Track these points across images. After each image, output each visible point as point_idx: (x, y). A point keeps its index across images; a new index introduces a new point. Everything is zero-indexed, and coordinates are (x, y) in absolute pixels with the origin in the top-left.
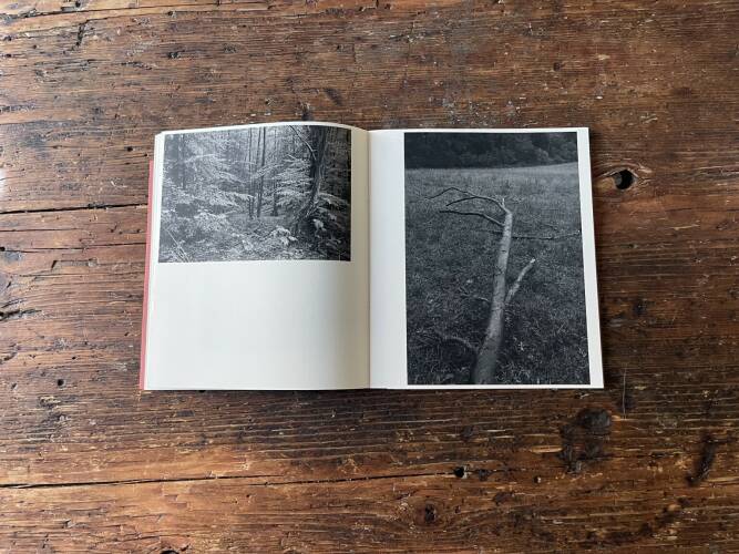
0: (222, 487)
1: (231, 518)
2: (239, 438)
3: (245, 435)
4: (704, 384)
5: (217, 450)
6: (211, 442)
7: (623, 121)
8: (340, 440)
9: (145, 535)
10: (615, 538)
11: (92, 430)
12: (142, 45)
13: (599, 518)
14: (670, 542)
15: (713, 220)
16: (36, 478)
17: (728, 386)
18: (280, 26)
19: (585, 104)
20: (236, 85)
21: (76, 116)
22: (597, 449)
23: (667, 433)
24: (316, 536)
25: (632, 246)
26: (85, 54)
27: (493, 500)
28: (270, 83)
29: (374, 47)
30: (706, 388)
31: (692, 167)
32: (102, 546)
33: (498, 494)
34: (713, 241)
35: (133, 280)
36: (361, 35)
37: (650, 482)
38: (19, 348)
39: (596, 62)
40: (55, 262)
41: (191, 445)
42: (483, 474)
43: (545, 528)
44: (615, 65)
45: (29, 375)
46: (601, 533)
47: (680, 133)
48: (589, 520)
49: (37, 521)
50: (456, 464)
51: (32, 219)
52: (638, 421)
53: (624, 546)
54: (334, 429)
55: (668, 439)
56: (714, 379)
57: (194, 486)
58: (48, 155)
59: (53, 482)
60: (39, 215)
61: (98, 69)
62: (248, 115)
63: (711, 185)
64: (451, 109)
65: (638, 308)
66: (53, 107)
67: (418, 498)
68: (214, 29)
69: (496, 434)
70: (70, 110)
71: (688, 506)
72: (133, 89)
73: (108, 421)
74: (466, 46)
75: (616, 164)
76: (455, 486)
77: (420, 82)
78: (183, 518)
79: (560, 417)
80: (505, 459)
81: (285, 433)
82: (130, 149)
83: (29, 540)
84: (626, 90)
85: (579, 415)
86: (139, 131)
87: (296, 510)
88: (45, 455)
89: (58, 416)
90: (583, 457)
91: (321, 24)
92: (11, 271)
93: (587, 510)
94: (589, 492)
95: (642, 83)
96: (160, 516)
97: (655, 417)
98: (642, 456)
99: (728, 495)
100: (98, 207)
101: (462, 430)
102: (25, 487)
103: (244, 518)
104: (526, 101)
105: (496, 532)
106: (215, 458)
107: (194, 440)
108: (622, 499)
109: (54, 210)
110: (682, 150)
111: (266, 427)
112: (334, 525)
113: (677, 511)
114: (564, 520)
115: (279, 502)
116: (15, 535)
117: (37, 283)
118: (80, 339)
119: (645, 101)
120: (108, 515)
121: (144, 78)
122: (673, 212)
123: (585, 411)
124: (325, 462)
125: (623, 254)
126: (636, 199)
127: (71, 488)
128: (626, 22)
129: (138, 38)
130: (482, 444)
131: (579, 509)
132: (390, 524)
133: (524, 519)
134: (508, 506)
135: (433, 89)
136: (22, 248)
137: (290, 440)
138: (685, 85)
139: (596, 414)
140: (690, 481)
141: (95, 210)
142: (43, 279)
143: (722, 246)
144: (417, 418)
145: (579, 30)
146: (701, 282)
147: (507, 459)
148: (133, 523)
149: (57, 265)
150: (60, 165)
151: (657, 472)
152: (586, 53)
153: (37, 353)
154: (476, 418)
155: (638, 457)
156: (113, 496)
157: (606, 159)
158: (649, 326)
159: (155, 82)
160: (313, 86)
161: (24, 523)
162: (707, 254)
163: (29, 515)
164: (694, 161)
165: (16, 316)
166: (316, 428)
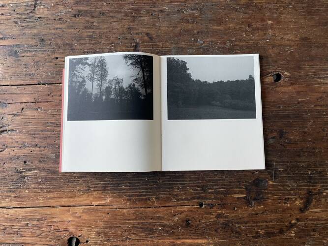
0: (97, 210)
1: (101, 223)
2: (105, 188)
3: (108, 187)
4: (309, 169)
5: (95, 193)
6: (92, 189)
7: (278, 51)
8: (149, 190)
9: (63, 230)
10: (268, 234)
11: (39, 184)
12: (63, 11)
13: (261, 225)
14: (292, 237)
15: (315, 97)
16: (14, 204)
17: (319, 170)
18: (126, 4)
19: (261, 43)
20: (105, 31)
21: (33, 42)
22: (261, 196)
23: (292, 189)
24: (138, 232)
25: (280, 107)
26: (37, 14)
27: (215, 217)
28: (121, 30)
29: (168, 15)
30: (310, 170)
31: (308, 72)
32: (43, 234)
33: (217, 215)
34: (316, 106)
35: (58, 117)
36: (162, 9)
37: (284, 210)
38: (7, 147)
39: (267, 24)
40: (23, 108)
41: (83, 191)
42: (211, 206)
43: (238, 230)
44: (275, 26)
45: (11, 158)
46: (262, 232)
47: (303, 57)
48: (257, 226)
49: (14, 223)
50: (200, 201)
51: (12, 89)
52: (280, 184)
53: (272, 238)
54: (147, 185)
55: (292, 192)
56: (313, 166)
57: (85, 209)
58: (20, 60)
59: (22, 206)
60: (16, 87)
61: (43, 21)
62: (111, 44)
63: (315, 81)
64: (202, 44)
65: (281, 134)
66: (22, 38)
67: (183, 215)
68: (96, 5)
69: (218, 188)
70: (30, 40)
71: (300, 221)
72: (59, 31)
73: (46, 179)
74: (210, 15)
75: (274, 70)
76: (199, 211)
77: (188, 31)
78: (79, 223)
79: (246, 181)
80: (221, 199)
81: (125, 186)
82: (57, 58)
83: (11, 231)
84: (279, 38)
85: (254, 181)
86: (61, 50)
87: (129, 220)
88: (18, 194)
89: (24, 177)
90: (255, 199)
91: (144, 3)
92: (4, 112)
93: (257, 222)
94: (257, 214)
95: (287, 34)
96: (70, 221)
97: (287, 182)
98: (280, 199)
99: (318, 217)
100: (43, 84)
101: (203, 186)
102: (9, 208)
103: (106, 223)
104: (235, 41)
105: (216, 231)
106: (94, 197)
107: (85, 189)
108: (271, 218)
109: (23, 85)
110: (304, 65)
111: (117, 184)
112: (146, 227)
113: (295, 223)
114: (246, 226)
115: (122, 217)
116: (5, 229)
117: (15, 118)
118: (34, 143)
119: (288, 42)
120: (46, 221)
121: (64, 26)
122: (298, 93)
123: (257, 179)
124: (142, 199)
125: (276, 111)
126: (282, 86)
127: (30, 209)
128: (280, 6)
129: (61, 7)
130: (212, 193)
131: (253, 221)
132: (170, 227)
133: (229, 225)
134: (222, 220)
135: (194, 35)
136: (8, 102)
137: (127, 190)
138: (306, 36)
139: (262, 181)
140: (302, 210)
141: (41, 85)
142: (18, 116)
143: (319, 108)
144: (183, 181)
145: (260, 10)
146: (310, 124)
147: (222, 200)
148: (58, 225)
149: (24, 110)
150: (25, 65)
151: (287, 206)
152: (263, 20)
153: (15, 149)
154: (209, 181)
155: (279, 199)
156: (48, 213)
157: (269, 68)
158: (286, 143)
159: (69, 28)
160: (140, 32)
161: (9, 224)
162: (312, 112)
163: (11, 221)
164: (309, 70)
165: (6, 132)
166: (138, 184)
